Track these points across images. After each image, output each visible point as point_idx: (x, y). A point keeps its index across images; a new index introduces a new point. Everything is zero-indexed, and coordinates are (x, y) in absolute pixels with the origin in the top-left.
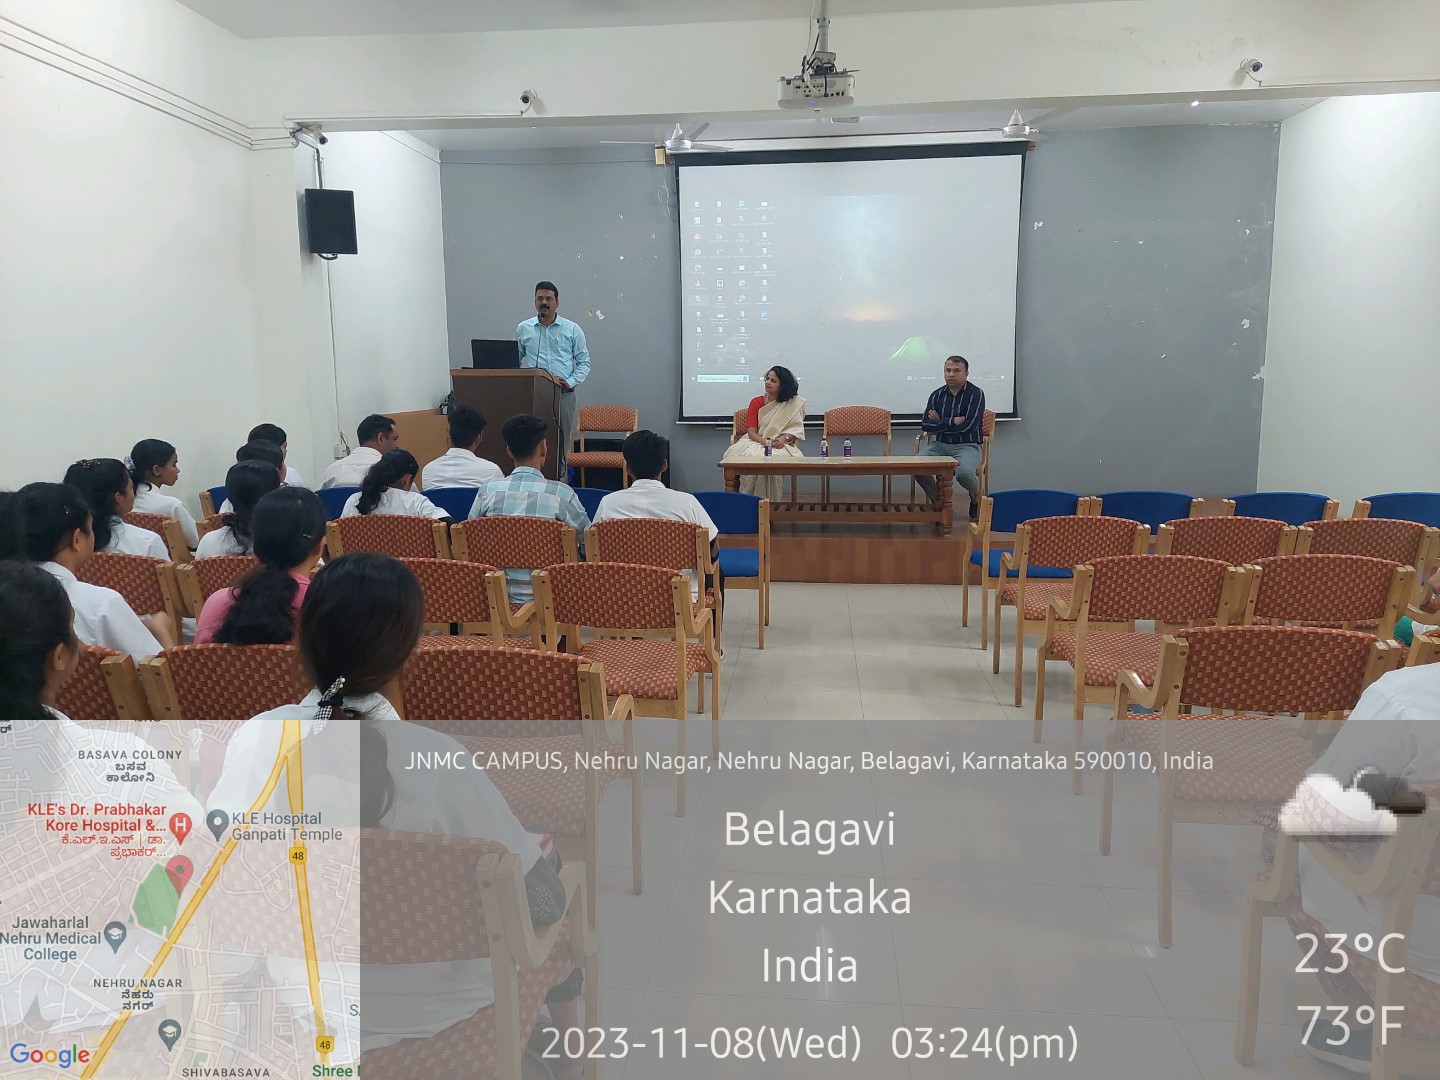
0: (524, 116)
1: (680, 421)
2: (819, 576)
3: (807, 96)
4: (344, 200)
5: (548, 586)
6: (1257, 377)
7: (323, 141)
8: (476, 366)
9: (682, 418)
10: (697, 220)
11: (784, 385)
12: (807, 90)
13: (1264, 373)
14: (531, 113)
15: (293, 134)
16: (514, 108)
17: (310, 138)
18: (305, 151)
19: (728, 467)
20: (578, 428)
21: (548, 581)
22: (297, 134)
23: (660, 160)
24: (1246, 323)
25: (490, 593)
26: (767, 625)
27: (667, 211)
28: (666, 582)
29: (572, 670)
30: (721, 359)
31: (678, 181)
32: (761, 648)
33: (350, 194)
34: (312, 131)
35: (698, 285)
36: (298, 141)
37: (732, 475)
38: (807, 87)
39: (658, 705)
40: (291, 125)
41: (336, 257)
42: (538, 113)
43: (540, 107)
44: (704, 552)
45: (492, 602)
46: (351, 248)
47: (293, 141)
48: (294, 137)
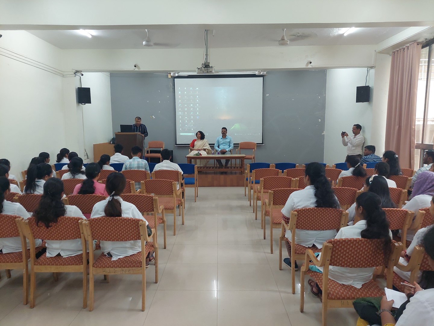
2: (211, 185)
3: (203, 72)
4: (88, 90)
5: (144, 185)
6: (323, 134)
7: (82, 75)
8: (121, 132)
9: (176, 144)
10: (180, 92)
11: (201, 136)
13: (325, 133)
14: (136, 69)
15: (75, 73)
16: (132, 68)
17: (79, 74)
18: (77, 77)
19: (188, 157)
20: (148, 147)
21: (144, 183)
22: (76, 74)
23: (169, 77)
24: (320, 120)
25: (131, 186)
26: (197, 197)
27: (172, 90)
28: (171, 183)
29: (152, 198)
30: (186, 129)
31: (174, 82)
32: (195, 202)
33: (89, 89)
34: (79, 72)
35: (180, 109)
36: (76, 75)
37: (189, 159)
38: (203, 70)
39: (170, 211)
40: (74, 71)
41: (85, 104)
42: (138, 69)
43: (139, 68)
44: (180, 178)
45: (132, 188)
46: (89, 102)
47: (75, 75)
48: (75, 74)
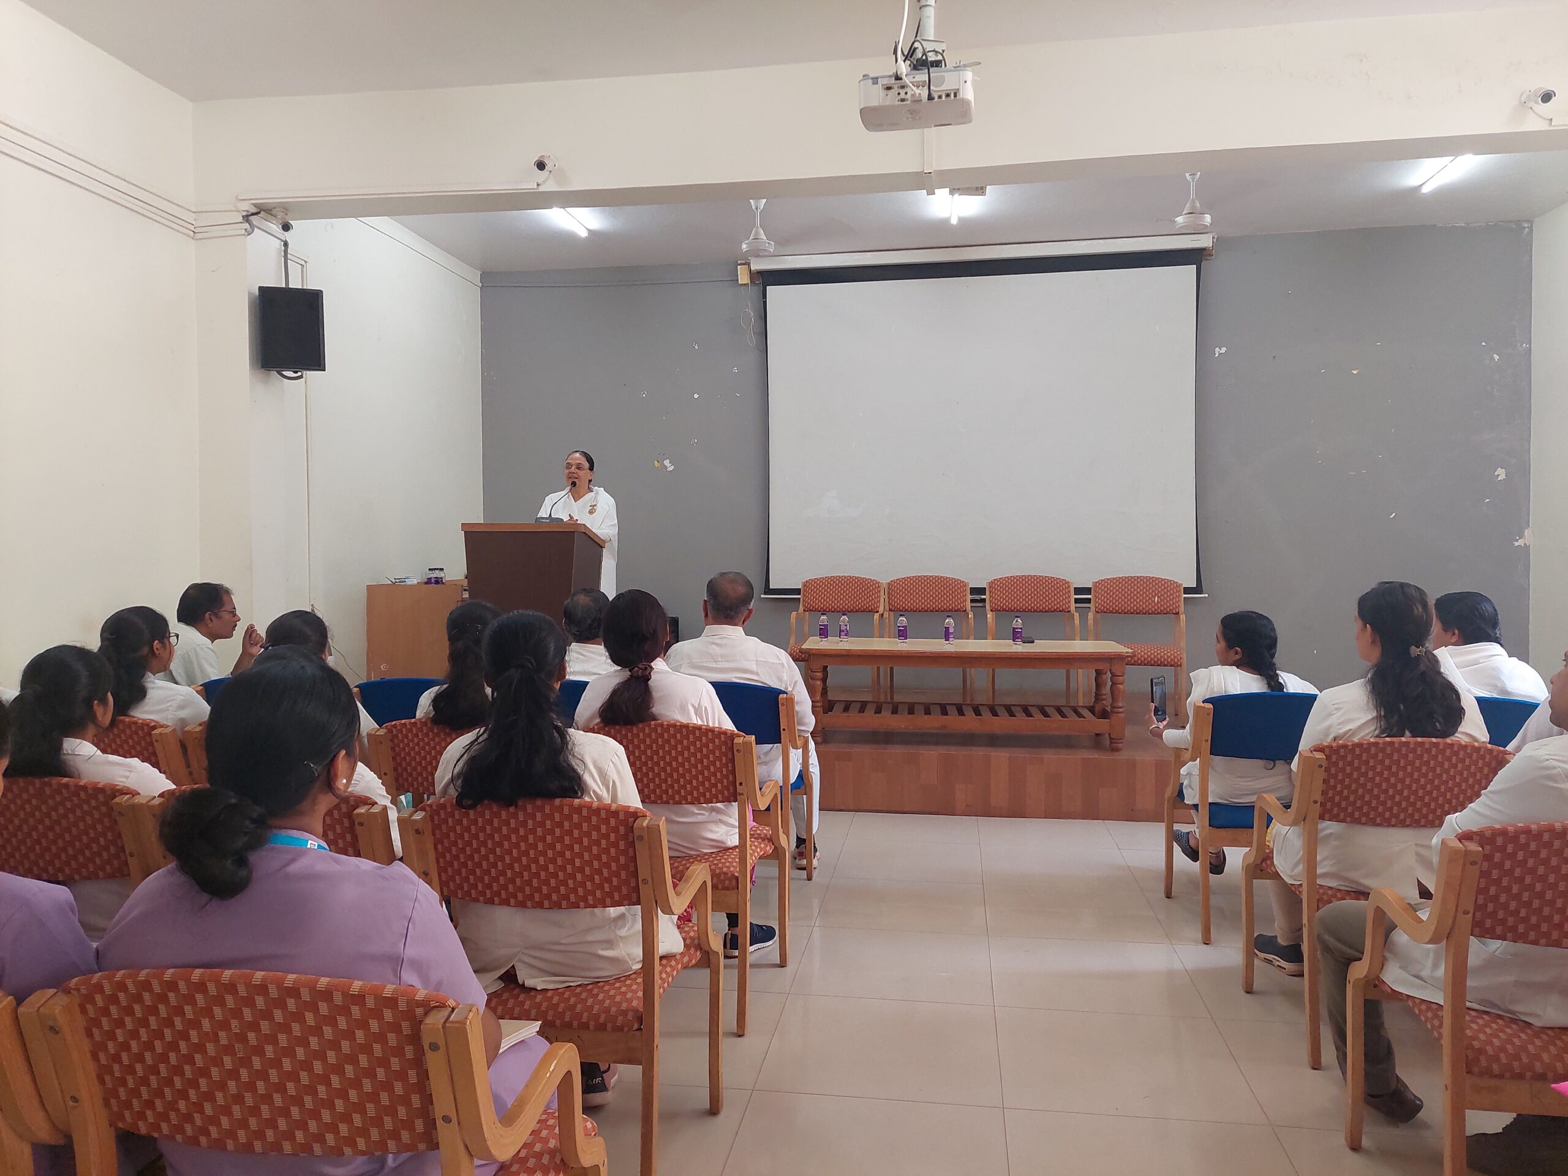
0: (542, 189)
1: (765, 593)
2: (939, 804)
3: (903, 100)
4: (311, 301)
7: (288, 228)
9: (768, 590)
12: (903, 91)
13: (1529, 538)
14: (550, 185)
16: (527, 178)
17: (270, 224)
18: (265, 241)
19: (811, 654)
23: (743, 278)
24: (1501, 474)
27: (752, 340)
31: (765, 304)
33: (319, 294)
34: (274, 215)
37: (817, 663)
38: (904, 86)
41: (300, 376)
42: (559, 185)
43: (561, 177)
47: (247, 226)
48: (248, 221)
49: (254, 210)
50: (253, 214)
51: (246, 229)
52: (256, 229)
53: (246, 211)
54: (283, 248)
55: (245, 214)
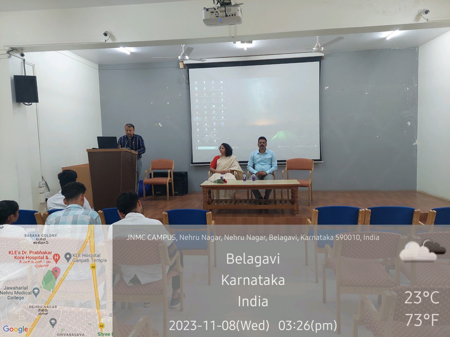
0: (107, 42)
1: (192, 164)
3: (217, 17)
4: (32, 80)
6: (415, 144)
7: (23, 55)
8: (99, 148)
10: (196, 88)
11: (227, 151)
12: (217, 14)
13: (417, 142)
14: (110, 41)
19: (205, 187)
20: (151, 168)
23: (181, 66)
24: (409, 123)
27: (185, 85)
30: (207, 141)
31: (188, 74)
33: (34, 78)
34: (18, 51)
35: (197, 113)
38: (217, 12)
41: (31, 104)
42: (113, 41)
46: (36, 100)
48: (9, 53)
49: (11, 50)
50: (10, 51)
51: (8, 56)
52: (12, 56)
53: (8, 50)
54: (23, 62)
55: (8, 51)
